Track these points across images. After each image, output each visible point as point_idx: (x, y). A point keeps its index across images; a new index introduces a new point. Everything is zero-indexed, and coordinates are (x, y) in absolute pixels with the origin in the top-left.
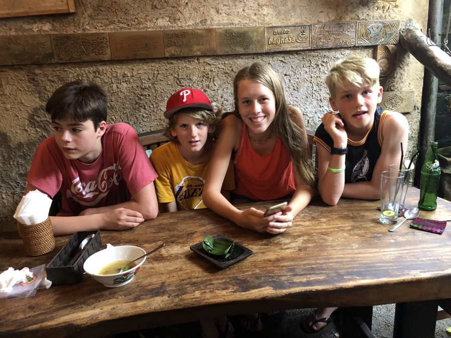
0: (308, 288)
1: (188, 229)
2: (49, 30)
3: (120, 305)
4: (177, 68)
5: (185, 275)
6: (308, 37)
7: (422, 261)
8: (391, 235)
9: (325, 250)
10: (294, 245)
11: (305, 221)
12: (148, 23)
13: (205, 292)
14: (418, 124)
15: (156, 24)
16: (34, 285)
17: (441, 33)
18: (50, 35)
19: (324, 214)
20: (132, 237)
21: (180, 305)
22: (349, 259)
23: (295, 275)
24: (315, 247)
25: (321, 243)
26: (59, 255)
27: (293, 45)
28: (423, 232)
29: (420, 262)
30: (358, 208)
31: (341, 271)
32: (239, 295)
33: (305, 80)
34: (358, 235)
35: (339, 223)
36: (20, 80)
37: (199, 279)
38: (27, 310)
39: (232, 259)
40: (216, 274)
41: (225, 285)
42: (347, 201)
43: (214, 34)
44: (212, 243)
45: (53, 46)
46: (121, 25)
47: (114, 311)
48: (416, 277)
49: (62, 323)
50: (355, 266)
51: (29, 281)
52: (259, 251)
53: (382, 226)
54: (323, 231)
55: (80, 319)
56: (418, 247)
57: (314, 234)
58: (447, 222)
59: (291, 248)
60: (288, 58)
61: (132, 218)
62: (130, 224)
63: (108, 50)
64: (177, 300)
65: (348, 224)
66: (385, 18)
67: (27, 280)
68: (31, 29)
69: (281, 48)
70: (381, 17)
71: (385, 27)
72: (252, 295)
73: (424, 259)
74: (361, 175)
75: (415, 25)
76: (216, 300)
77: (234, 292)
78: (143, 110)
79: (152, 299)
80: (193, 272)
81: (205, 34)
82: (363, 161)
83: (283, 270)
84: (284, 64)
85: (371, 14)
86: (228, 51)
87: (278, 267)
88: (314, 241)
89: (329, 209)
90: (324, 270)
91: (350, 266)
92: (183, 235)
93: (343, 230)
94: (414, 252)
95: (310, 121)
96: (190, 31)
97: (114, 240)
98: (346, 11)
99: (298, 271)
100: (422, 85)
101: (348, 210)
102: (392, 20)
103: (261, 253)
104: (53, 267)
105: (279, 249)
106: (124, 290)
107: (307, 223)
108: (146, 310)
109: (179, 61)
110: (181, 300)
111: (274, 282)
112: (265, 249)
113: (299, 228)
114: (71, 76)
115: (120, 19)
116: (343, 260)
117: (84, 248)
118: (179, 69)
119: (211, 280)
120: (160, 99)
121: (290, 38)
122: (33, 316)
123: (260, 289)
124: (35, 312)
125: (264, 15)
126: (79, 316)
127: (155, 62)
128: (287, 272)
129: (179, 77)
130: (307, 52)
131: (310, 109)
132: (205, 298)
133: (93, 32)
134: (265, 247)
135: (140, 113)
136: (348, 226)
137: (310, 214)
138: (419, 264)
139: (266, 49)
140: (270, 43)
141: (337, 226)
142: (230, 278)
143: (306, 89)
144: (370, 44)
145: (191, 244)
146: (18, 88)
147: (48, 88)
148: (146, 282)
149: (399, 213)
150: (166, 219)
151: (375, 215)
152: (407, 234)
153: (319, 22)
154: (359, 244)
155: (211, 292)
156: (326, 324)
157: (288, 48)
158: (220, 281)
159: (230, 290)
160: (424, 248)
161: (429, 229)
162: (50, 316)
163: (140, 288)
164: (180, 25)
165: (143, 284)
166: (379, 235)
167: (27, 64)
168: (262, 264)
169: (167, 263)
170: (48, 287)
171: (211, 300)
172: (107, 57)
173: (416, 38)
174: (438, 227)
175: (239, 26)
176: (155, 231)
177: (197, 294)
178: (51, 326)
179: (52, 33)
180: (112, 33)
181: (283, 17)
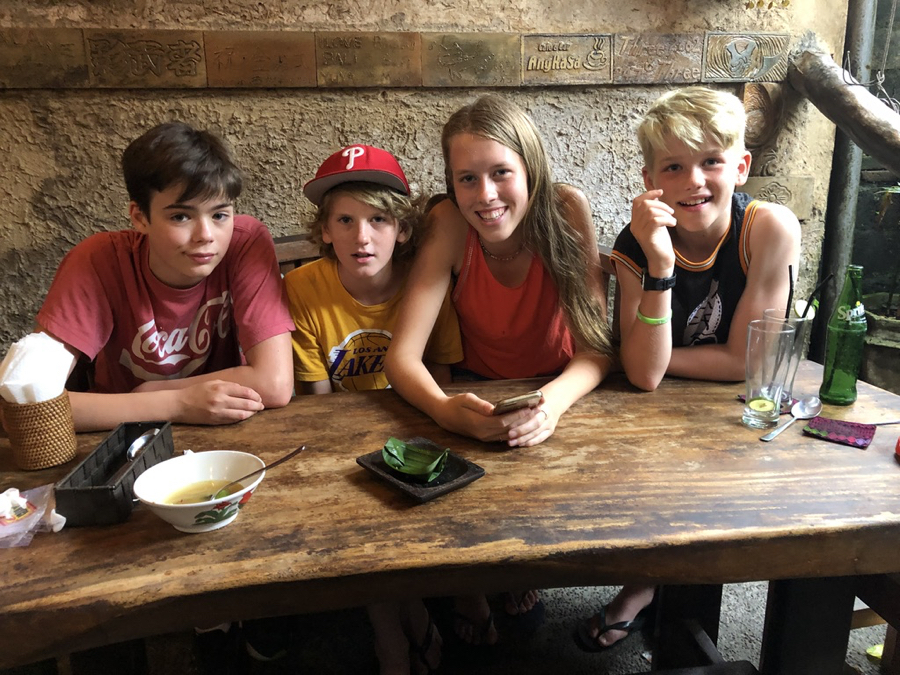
0: (597, 543)
1: (354, 427)
2: (81, 21)
3: (208, 566)
4: (342, 111)
5: (344, 513)
6: (608, 60)
7: (828, 497)
8: (765, 449)
9: (631, 472)
10: (568, 460)
11: (591, 418)
12: (286, 16)
13: (385, 545)
14: (820, 244)
15: (301, 18)
16: (27, 525)
17: (869, 64)
18: (82, 30)
19: (631, 406)
20: (236, 439)
21: (331, 570)
22: (681, 491)
23: (570, 518)
24: (612, 466)
25: (624, 459)
26: (83, 466)
27: (576, 73)
28: (830, 444)
29: (824, 500)
30: (700, 396)
31: (665, 513)
32: (455, 552)
33: (599, 146)
34: (699, 446)
35: (661, 423)
36: (17, 120)
37: (373, 521)
38: (9, 574)
39: (442, 483)
40: (410, 511)
41: (427, 533)
42: (677, 384)
43: (418, 44)
44: (401, 453)
45: (88, 53)
46: (229, 17)
47: (193, 577)
48: (815, 527)
49: (84, 598)
50: (691, 503)
51: (19, 515)
52: (496, 471)
53: (746, 431)
54: (628, 436)
55: (122, 592)
56: (818, 471)
57: (609, 442)
58: (878, 427)
59: (564, 467)
60: (565, 101)
61: (239, 401)
62: (234, 413)
63: (202, 68)
64: (325, 559)
65: (678, 426)
66: (762, 29)
67: (13, 514)
68: (43, 17)
69: (553, 79)
70: (753, 25)
71: (759, 46)
72: (482, 552)
73: (830, 493)
74: (705, 332)
75: (819, 45)
76: (407, 561)
77: (444, 547)
78: (268, 193)
79: (275, 557)
80: (362, 506)
81: (399, 44)
82: (709, 303)
83: (546, 507)
84: (558, 113)
85: (734, 18)
86: (445, 80)
87: (536, 500)
88: (609, 455)
89: (641, 396)
90: (629, 509)
91: (682, 503)
92: (343, 436)
93: (669, 436)
94: (810, 481)
95: (605, 230)
96: (370, 37)
97: (199, 444)
98: (685, 10)
99: (577, 510)
100: (830, 165)
101: (678, 400)
102: (775, 33)
103: (501, 474)
104: (69, 488)
105: (539, 468)
106: (217, 539)
107: (597, 421)
108: (262, 577)
109: (346, 97)
110: (335, 559)
111: (528, 529)
112: (510, 467)
113: (578, 429)
114: (122, 118)
115: (227, 5)
116: (668, 491)
117: (137, 454)
118: (345, 112)
119: (398, 523)
120: (303, 172)
121: (570, 60)
122: (22, 585)
123: (500, 542)
124: (27, 576)
125: (521, 11)
126: (121, 586)
127: (297, 96)
128: (555, 511)
129: (346, 129)
130: (604, 90)
131: (606, 206)
132: (385, 557)
133: (171, 28)
134: (510, 463)
135: (263, 200)
136: (678, 429)
137: (602, 404)
138: (823, 503)
139: (523, 78)
140: (530, 68)
141: (657, 428)
142: (438, 520)
143: (599, 164)
144: (730, 80)
145: (359, 455)
146: (12, 137)
147: (74, 139)
148: (263, 524)
149: (781, 407)
150: (307, 407)
151: (734, 410)
152: (797, 446)
153: (630, 31)
154: (701, 463)
155: (397, 545)
156: (625, 634)
157: (567, 79)
158: (416, 526)
159: (436, 543)
160: (831, 473)
161: (842, 438)
162: (59, 585)
163: (249, 536)
164: (349, 23)
165: (256, 527)
166: (741, 447)
167: (32, 89)
168: (503, 494)
169: (308, 490)
170: (58, 528)
171: (397, 562)
172: (199, 80)
173: (822, 70)
174: (860, 436)
175: (470, 30)
176: (285, 429)
177: (369, 549)
178: (59, 604)
179: (88, 26)
180: (211, 32)
181: (558, 16)
